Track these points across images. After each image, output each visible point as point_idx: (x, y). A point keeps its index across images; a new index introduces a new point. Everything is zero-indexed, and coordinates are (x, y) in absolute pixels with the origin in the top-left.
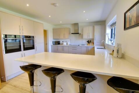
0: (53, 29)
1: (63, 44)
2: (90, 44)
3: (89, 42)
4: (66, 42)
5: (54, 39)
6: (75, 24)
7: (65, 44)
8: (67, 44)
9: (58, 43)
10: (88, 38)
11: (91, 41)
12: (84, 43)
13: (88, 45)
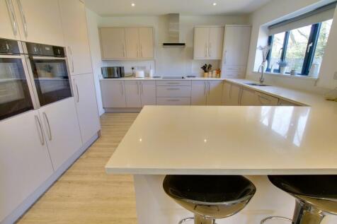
0: (100, 29)
1: (133, 75)
2: (210, 73)
3: (206, 68)
4: (143, 68)
5: (104, 61)
6: (170, 14)
7: (141, 74)
8: (147, 75)
9: (121, 73)
10: (208, 58)
11: (210, 66)
12: (193, 73)
13: (203, 76)
